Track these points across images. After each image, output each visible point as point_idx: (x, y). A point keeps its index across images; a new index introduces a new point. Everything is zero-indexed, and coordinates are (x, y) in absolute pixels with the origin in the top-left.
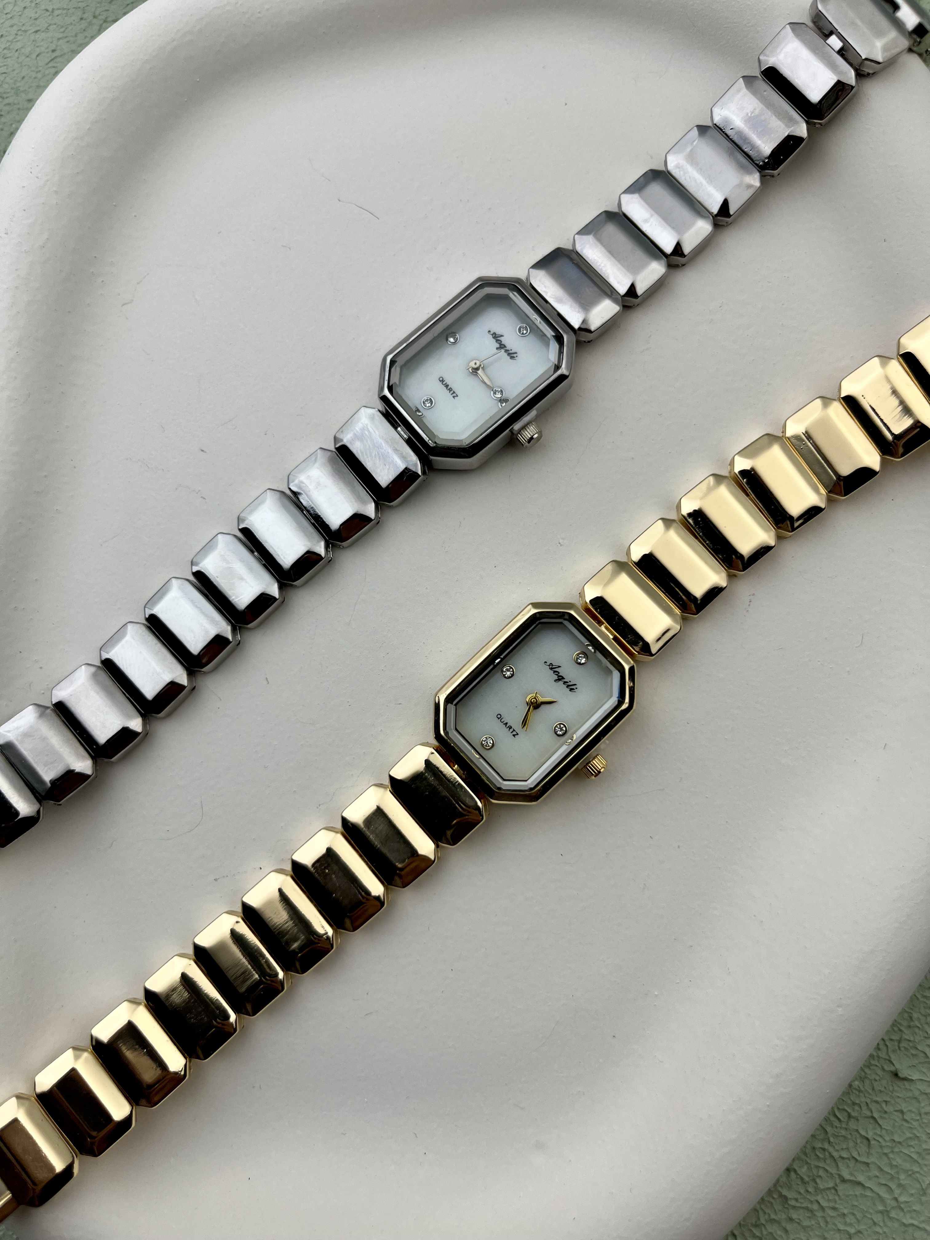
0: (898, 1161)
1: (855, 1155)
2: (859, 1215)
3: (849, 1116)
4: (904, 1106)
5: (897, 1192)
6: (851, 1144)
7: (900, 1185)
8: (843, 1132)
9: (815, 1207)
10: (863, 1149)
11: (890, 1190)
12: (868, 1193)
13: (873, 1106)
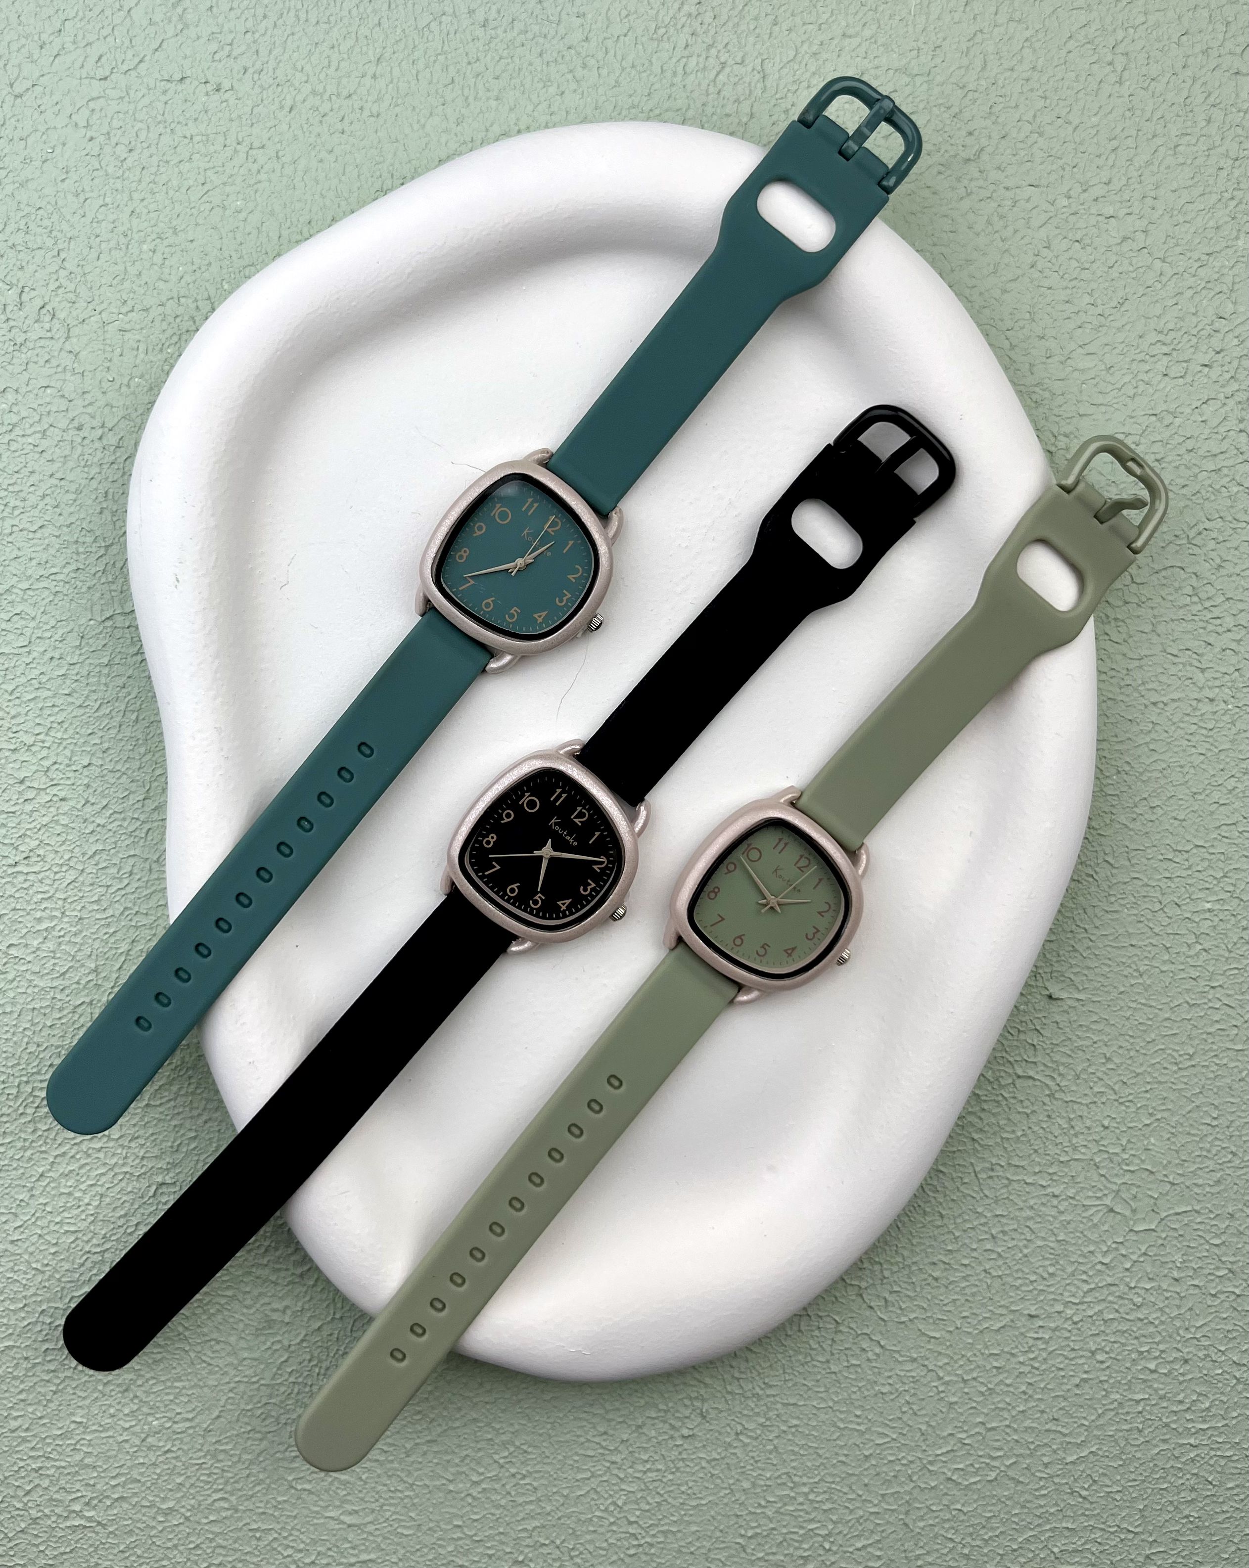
0: (1057, 1057)
1: (1025, 1057)
2: (1033, 1100)
3: (1019, 1031)
4: (1058, 1018)
5: (1058, 1079)
6: (1022, 1051)
7: (1060, 1075)
8: (1015, 1043)
9: (1000, 1098)
10: (1031, 1052)
11: (1053, 1078)
12: (1038, 1083)
13: (1035, 1021)
